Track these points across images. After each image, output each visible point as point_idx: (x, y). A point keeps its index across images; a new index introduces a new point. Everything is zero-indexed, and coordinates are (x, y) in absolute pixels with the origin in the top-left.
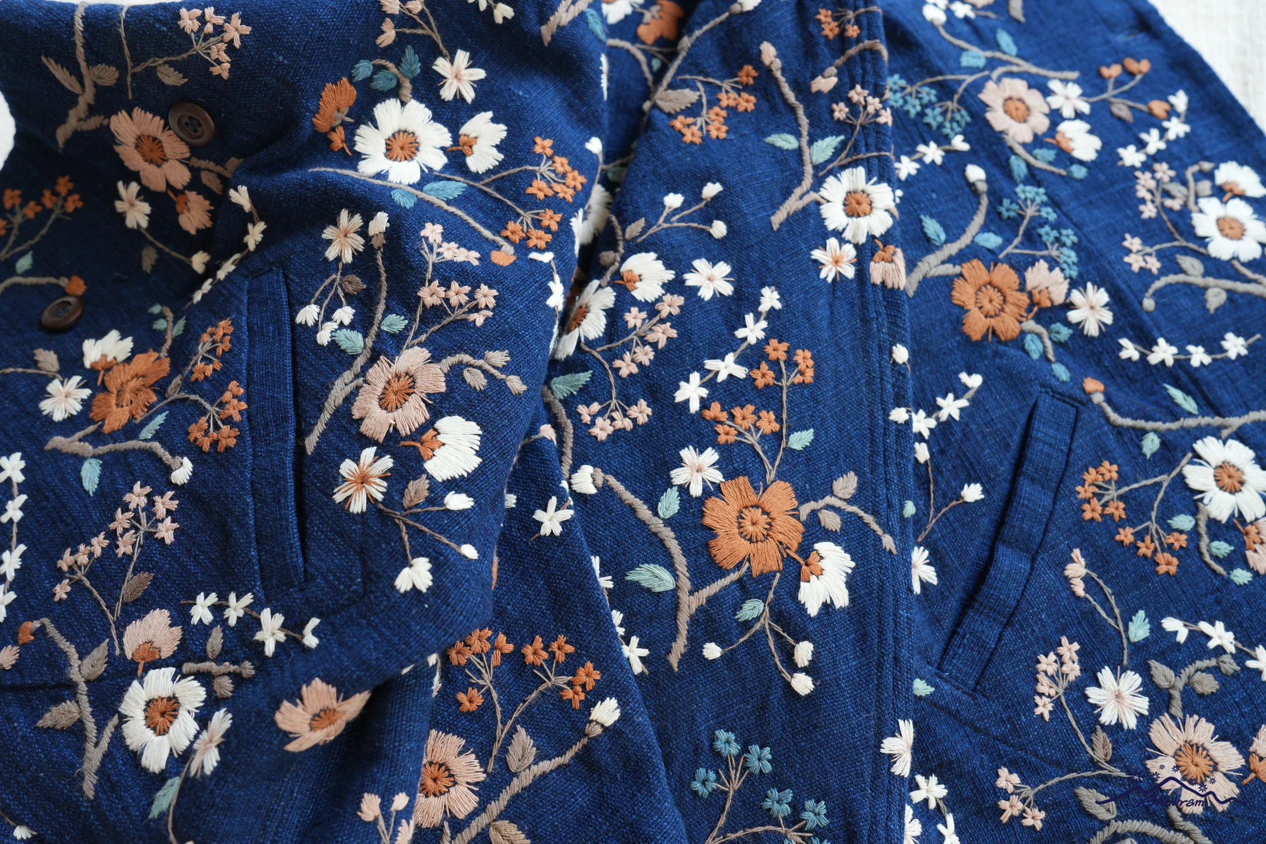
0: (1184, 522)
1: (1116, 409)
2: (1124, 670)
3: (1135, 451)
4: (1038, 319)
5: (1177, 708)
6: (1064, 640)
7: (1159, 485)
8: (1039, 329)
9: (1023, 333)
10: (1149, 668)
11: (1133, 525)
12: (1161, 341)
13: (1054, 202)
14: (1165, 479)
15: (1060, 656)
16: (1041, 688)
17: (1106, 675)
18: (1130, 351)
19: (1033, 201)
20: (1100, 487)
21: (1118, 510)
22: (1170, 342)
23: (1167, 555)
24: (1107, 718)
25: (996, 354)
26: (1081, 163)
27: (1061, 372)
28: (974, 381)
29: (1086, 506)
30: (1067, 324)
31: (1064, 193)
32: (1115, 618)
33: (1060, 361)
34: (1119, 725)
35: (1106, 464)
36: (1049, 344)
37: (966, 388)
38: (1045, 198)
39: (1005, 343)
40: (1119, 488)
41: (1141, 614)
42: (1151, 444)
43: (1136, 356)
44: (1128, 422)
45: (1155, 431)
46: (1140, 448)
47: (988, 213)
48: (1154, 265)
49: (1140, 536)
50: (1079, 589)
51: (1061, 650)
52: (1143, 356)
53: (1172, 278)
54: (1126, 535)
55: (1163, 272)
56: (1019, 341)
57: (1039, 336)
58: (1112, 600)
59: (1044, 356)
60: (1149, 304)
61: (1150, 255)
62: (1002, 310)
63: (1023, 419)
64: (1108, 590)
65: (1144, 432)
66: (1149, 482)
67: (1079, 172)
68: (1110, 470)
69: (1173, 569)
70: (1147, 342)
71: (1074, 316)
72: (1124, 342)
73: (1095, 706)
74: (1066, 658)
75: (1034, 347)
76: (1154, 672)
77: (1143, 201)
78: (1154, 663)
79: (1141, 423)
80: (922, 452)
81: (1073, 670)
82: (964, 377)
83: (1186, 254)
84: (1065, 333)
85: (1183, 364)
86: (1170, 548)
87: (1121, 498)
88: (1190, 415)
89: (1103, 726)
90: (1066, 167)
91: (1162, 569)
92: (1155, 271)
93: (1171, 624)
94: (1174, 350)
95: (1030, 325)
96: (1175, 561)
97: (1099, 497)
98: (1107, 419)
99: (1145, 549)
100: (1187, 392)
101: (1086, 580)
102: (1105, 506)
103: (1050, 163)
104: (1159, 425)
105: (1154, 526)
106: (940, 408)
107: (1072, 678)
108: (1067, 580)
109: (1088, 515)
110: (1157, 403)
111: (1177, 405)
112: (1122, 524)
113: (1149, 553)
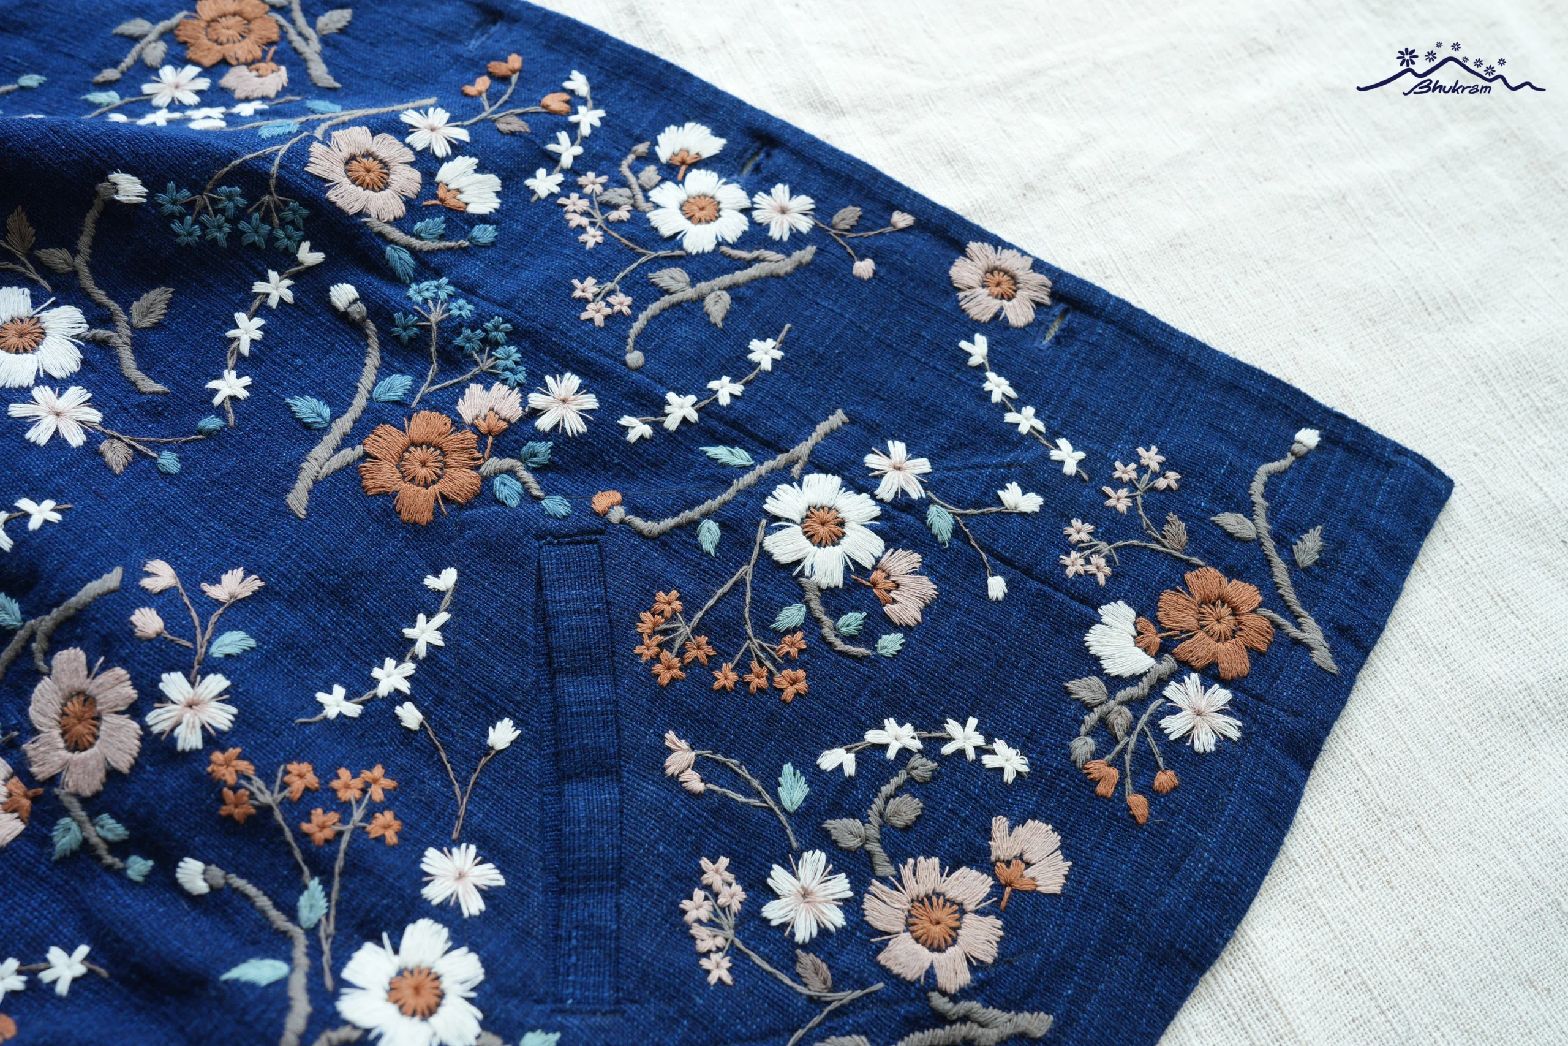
0: (792, 615)
1: (647, 516)
2: (798, 856)
3: (694, 556)
4: (500, 451)
5: (884, 868)
6: (705, 863)
7: (741, 582)
8: (508, 462)
9: (487, 480)
10: (827, 834)
11: (729, 657)
12: (671, 396)
13: (466, 289)
14: (746, 571)
15: (708, 888)
16: (702, 946)
17: (778, 877)
18: (637, 428)
19: (435, 300)
20: (664, 632)
21: (701, 649)
22: (681, 392)
23: (788, 672)
24: (804, 932)
25: (463, 526)
26: (483, 219)
27: (557, 505)
28: (448, 579)
29: (658, 668)
30: (543, 436)
31: (472, 270)
32: (758, 795)
33: (550, 490)
34: (823, 931)
35: (661, 596)
36: (527, 476)
37: (440, 594)
38: (451, 289)
39: (470, 505)
40: (688, 619)
41: (788, 768)
42: (710, 534)
43: (647, 431)
44: (669, 522)
45: (706, 515)
46: (699, 547)
47: (383, 346)
48: (622, 302)
49: (743, 667)
50: (694, 782)
51: (706, 879)
52: (657, 426)
53: (654, 308)
54: (726, 676)
55: (638, 307)
56: (485, 493)
57: (511, 472)
58: (744, 772)
59: (527, 495)
60: (635, 358)
61: (611, 292)
62: (446, 466)
63: (529, 596)
64: (732, 762)
65: (694, 524)
66: (726, 587)
67: (485, 234)
68: (668, 601)
69: (802, 686)
70: (654, 407)
71: (544, 423)
72: (626, 420)
73: (783, 926)
74: (718, 885)
75: (508, 491)
76: (835, 835)
77: (581, 229)
78: (831, 824)
79: (686, 515)
80: (410, 716)
81: (734, 895)
82: (431, 582)
83: (660, 267)
84: (543, 449)
85: (709, 409)
86: (789, 662)
87: (696, 631)
88: (745, 469)
89: (804, 947)
90: (465, 235)
91: (789, 693)
92: (626, 310)
93: (829, 760)
94: (692, 398)
95: (493, 464)
96: (801, 673)
97: (667, 645)
98: (640, 533)
99: (756, 681)
100: (730, 443)
101: (699, 765)
102: (681, 653)
103: (442, 237)
104: (711, 504)
105: (754, 643)
106: (413, 642)
107: (736, 907)
108: (674, 779)
109: (665, 678)
110: (699, 478)
111: (725, 466)
112: (714, 663)
113: (763, 682)
